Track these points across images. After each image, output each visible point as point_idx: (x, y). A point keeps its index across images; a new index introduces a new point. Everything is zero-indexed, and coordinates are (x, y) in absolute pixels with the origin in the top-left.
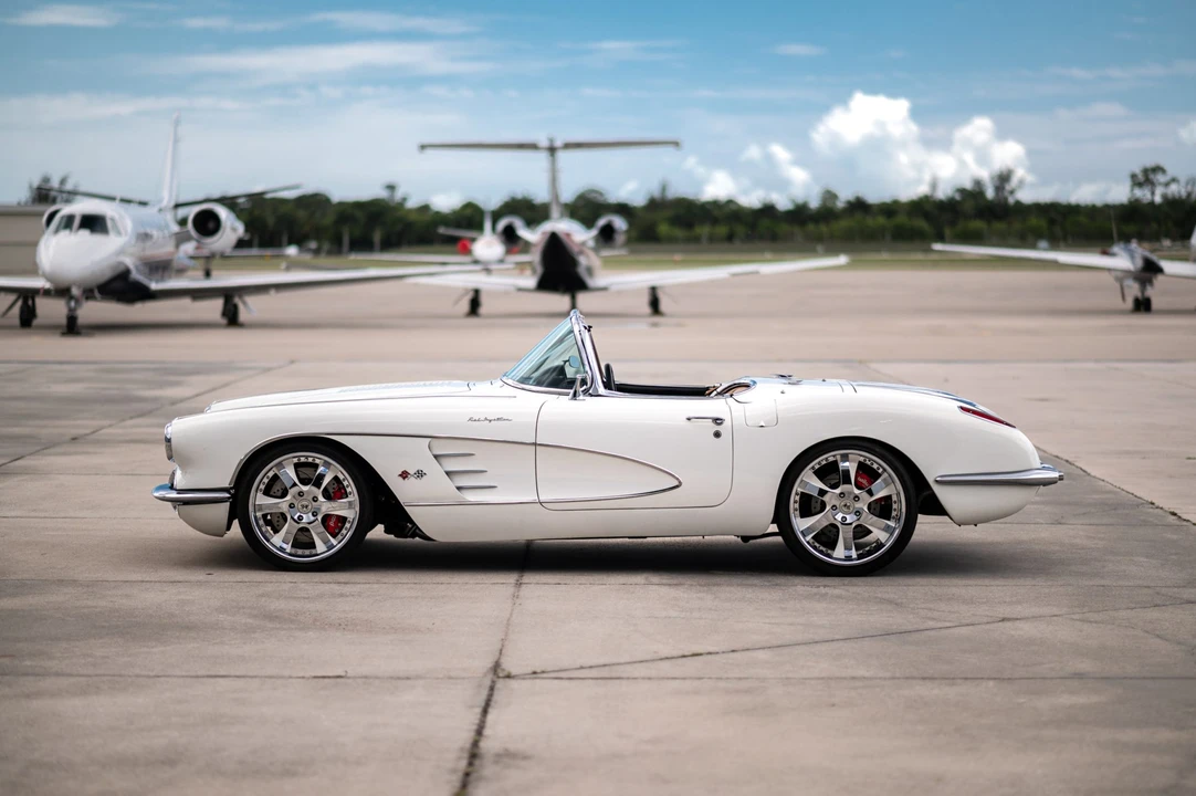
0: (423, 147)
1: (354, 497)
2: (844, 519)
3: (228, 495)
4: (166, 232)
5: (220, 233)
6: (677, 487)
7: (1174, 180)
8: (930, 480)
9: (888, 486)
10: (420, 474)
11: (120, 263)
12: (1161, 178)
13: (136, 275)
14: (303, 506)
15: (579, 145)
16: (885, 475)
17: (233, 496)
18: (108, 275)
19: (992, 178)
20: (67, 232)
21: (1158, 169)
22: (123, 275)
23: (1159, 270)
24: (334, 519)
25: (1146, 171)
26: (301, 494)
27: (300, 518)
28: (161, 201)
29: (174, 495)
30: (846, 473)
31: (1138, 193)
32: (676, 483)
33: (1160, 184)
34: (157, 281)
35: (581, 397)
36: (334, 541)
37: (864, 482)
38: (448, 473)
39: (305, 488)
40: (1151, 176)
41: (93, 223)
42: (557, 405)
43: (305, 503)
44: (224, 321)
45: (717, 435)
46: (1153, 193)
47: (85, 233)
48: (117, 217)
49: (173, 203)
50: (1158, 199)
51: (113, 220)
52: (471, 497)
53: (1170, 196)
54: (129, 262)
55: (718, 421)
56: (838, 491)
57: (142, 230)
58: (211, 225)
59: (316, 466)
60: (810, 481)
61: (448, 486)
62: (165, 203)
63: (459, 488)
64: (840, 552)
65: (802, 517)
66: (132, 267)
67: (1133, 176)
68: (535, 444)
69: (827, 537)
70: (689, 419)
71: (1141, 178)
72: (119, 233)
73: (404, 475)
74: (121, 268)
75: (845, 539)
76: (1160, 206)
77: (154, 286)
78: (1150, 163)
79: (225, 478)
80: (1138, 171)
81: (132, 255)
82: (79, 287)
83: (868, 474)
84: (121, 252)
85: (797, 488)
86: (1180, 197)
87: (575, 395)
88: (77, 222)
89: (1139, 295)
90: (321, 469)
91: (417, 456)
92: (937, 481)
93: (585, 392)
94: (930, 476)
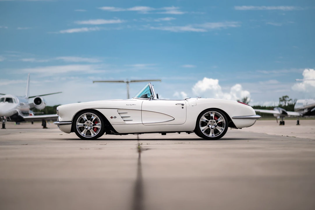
0: (94, 82)
1: (100, 123)
2: (212, 127)
3: (71, 123)
4: (27, 103)
5: (41, 104)
6: (174, 120)
7: (291, 100)
8: (231, 117)
9: (221, 120)
10: (115, 117)
11: (16, 111)
12: (287, 99)
13: (20, 114)
14: (88, 125)
15: (135, 81)
16: (221, 117)
17: (72, 123)
18: (13, 114)
19: (242, 100)
20: (2, 102)
21: (286, 97)
22: (16, 114)
23: (286, 114)
24: (95, 128)
25: (283, 97)
26: (88, 122)
27: (88, 128)
28: (25, 96)
29: (58, 123)
30: (212, 117)
31: (281, 103)
32: (174, 119)
33: (287, 101)
34: (25, 116)
35: (151, 100)
36: (95, 133)
37: (216, 118)
38: (122, 117)
39: (89, 121)
40: (285, 98)
41: (9, 100)
42: (146, 102)
43: (89, 124)
44: (42, 127)
45: (183, 108)
46: (285, 103)
47: (7, 103)
48: (15, 99)
49: (28, 97)
50: (287, 105)
51: (14, 99)
52: (127, 122)
53: (290, 104)
54: (18, 110)
55: (183, 105)
56: (210, 121)
57: (21, 103)
58: (39, 102)
59: (91, 116)
60: (204, 119)
61: (122, 120)
62: (26, 97)
63: (124, 120)
64: (211, 135)
65: (202, 127)
66: (19, 112)
67: (280, 98)
68: (141, 110)
69: (208, 131)
70: (176, 104)
71: (282, 99)
72: (16, 103)
73: (112, 118)
74: (16, 112)
75: (212, 132)
76: (287, 106)
77: (24, 117)
78: (284, 95)
79: (70, 119)
80: (281, 97)
81: (18, 109)
82: (6, 117)
83: (217, 116)
84: (16, 108)
85: (201, 120)
86: (293, 104)
87: (150, 99)
88: (5, 100)
89: (281, 120)
90: (92, 117)
91: (115, 113)
92: (232, 118)
93: (152, 99)
94: (231, 116)
